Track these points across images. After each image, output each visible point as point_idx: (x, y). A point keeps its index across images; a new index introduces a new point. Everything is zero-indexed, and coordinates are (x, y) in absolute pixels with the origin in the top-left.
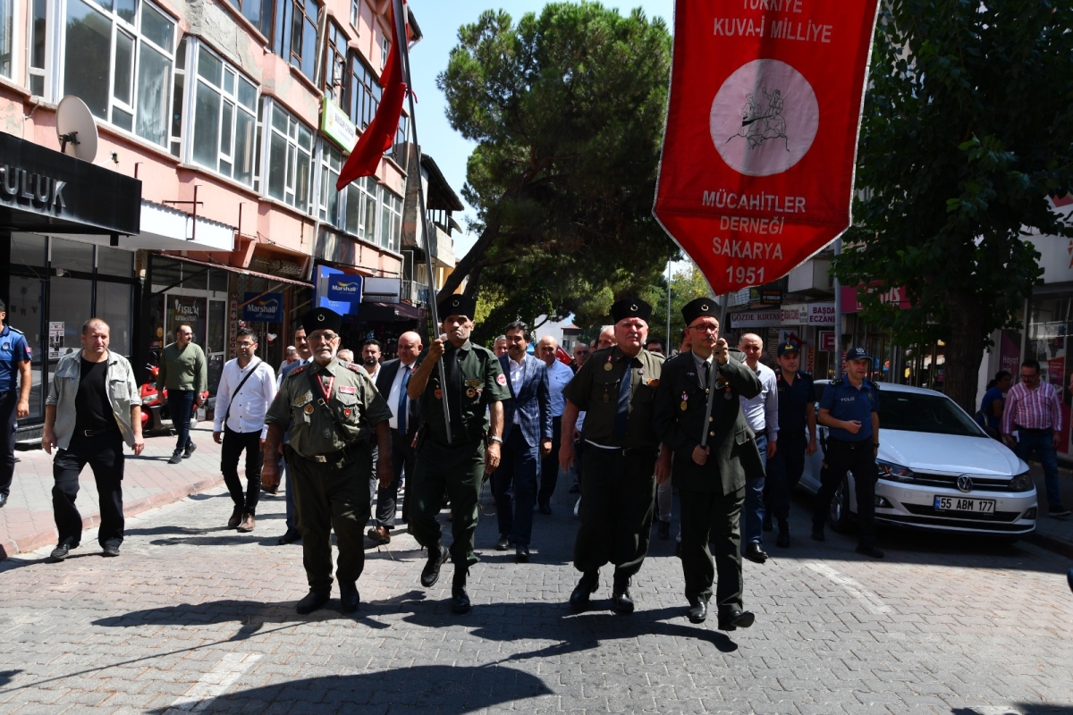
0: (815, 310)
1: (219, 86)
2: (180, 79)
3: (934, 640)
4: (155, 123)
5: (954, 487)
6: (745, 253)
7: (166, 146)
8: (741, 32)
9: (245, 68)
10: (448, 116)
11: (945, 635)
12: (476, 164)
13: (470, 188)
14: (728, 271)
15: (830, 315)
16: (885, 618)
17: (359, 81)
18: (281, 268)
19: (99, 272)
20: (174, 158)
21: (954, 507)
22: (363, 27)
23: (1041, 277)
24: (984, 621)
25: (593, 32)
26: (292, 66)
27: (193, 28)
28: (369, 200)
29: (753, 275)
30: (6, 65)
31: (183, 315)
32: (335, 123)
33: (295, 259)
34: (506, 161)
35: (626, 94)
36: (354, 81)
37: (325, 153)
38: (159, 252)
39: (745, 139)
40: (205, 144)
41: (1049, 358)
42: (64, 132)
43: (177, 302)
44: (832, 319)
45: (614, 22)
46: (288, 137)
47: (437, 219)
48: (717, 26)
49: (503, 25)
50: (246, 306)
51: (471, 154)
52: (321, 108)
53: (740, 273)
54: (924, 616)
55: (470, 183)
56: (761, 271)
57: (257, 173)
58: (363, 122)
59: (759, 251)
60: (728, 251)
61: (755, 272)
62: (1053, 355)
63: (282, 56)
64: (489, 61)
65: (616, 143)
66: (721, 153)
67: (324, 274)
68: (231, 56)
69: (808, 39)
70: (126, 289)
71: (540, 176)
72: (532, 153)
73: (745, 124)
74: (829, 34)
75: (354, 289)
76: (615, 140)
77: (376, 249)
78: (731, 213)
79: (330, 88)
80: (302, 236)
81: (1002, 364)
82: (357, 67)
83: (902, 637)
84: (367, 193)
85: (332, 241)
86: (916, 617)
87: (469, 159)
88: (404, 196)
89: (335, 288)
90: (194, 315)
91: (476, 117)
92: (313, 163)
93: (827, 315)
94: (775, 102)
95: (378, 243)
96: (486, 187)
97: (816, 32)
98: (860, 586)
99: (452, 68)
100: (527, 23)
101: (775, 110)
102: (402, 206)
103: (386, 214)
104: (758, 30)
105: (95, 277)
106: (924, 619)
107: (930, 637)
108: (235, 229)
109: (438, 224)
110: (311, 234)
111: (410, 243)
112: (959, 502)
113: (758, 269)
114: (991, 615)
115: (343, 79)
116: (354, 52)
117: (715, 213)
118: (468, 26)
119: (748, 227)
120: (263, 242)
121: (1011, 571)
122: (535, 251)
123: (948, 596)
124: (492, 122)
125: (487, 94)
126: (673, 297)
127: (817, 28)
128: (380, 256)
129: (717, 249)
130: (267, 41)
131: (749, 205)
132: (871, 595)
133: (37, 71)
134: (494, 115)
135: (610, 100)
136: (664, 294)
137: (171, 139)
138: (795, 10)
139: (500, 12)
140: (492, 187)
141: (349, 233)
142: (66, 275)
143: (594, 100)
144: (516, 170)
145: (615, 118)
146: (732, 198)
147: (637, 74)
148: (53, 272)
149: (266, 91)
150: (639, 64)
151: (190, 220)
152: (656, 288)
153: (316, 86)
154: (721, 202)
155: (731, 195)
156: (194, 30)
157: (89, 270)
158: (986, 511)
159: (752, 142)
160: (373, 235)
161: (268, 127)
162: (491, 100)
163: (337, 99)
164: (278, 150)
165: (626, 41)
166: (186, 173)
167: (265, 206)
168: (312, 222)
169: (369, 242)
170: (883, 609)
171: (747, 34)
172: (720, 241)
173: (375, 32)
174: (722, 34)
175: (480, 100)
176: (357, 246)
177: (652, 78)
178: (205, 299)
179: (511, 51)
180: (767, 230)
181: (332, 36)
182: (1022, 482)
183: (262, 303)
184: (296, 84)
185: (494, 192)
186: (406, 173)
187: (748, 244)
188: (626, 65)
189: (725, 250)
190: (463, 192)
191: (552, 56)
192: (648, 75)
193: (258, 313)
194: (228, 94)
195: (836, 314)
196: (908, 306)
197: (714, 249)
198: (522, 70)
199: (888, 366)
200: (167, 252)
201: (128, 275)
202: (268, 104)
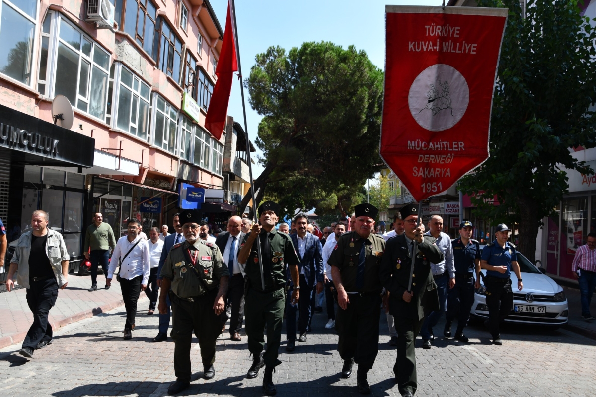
0: (448, 206)
1: (131, 87)
2: (111, 84)
3: (515, 376)
4: (98, 108)
5: (524, 299)
6: (431, 174)
7: (103, 119)
8: (425, 50)
9: (144, 78)
10: (250, 102)
11: (521, 374)
12: (263, 127)
13: (260, 139)
14: (422, 186)
15: (456, 209)
16: (490, 366)
17: (202, 83)
18: (160, 183)
19: (67, 186)
20: (108, 125)
21: (524, 310)
22: (204, 54)
23: (567, 189)
24: (541, 367)
25: (328, 58)
26: (168, 76)
27: (119, 57)
28: (206, 147)
29: (436, 187)
30: (28, 79)
31: (109, 209)
32: (189, 105)
33: (167, 179)
34: (281, 126)
35: (345, 91)
36: (199, 83)
37: (184, 122)
38: (98, 175)
39: (431, 111)
40: (123, 119)
41: (574, 231)
42: (56, 113)
43: (106, 202)
44: (458, 211)
45: (340, 52)
46: (165, 114)
47: (241, 157)
48: (411, 46)
49: (280, 54)
50: (142, 204)
51: (260, 122)
52: (182, 97)
53: (429, 186)
54: (510, 364)
55: (260, 137)
56: (440, 184)
57: (149, 133)
58: (204, 105)
59: (438, 173)
60: (422, 174)
61: (436, 185)
62: (576, 230)
63: (163, 71)
64: (272, 73)
65: (341, 117)
66: (416, 119)
67: (184, 187)
68: (137, 72)
69: (463, 52)
70: (80, 195)
71: (300, 134)
72: (295, 122)
73: (430, 101)
74: (475, 49)
75: (200, 196)
76: (340, 116)
77: (209, 173)
78: (424, 153)
79: (187, 87)
80: (171, 167)
81: (549, 235)
82: (201, 76)
83: (499, 375)
84: (205, 143)
85: (187, 169)
86: (506, 366)
87: (260, 124)
88: (224, 144)
89: (190, 195)
90: (115, 209)
91: (265, 103)
92: (178, 127)
93: (455, 209)
94: (445, 88)
95: (210, 169)
96: (268, 139)
97: (468, 48)
98: (477, 351)
99: (252, 76)
100: (293, 53)
101: (445, 93)
102: (223, 149)
103: (215, 153)
104: (435, 47)
105: (65, 189)
106: (510, 366)
107: (513, 375)
108: (139, 163)
109: (242, 159)
110: (176, 166)
111: (227, 170)
112: (527, 307)
113: (438, 183)
114: (545, 364)
115: (193, 82)
116: (199, 68)
117: (415, 153)
118: (261, 54)
119: (434, 161)
120: (151, 170)
121: (555, 343)
122: (296, 174)
123: (522, 355)
124: (274, 105)
125: (270, 90)
126: (370, 198)
127: (468, 46)
128: (212, 177)
129: (415, 174)
130: (156, 63)
131: (434, 148)
132: (482, 355)
133: (42, 82)
134: (274, 102)
135: (337, 94)
136: (364, 197)
137: (106, 115)
138: (455, 36)
139: (278, 47)
140: (272, 139)
141: (196, 164)
142: (51, 188)
143: (329, 94)
144: (286, 131)
145: (340, 104)
146: (425, 144)
147: (351, 80)
148: (44, 186)
149: (155, 89)
150: (352, 75)
151: (118, 159)
152: (361, 194)
153: (179, 86)
154: (418, 147)
155: (423, 143)
156: (119, 59)
157: (62, 185)
158: (541, 312)
159: (434, 111)
160: (208, 165)
161: (155, 108)
162: (273, 93)
163: (190, 93)
164: (160, 121)
165: (345, 63)
166: (113, 134)
167: (153, 151)
168: (177, 159)
169: (206, 169)
170: (489, 361)
171: (429, 50)
172: (417, 169)
173: (210, 57)
174: (414, 50)
175: (267, 93)
176: (200, 172)
177: (359, 82)
178: (121, 200)
179: (283, 67)
180: (444, 161)
181: (188, 60)
182: (560, 297)
183: (150, 203)
184: (170, 85)
185: (273, 142)
186: (225, 132)
187: (432, 169)
188: (346, 75)
189: (420, 174)
190: (256, 142)
191: (307, 70)
192: (357, 81)
193: (148, 208)
194: (135, 91)
195: (460, 208)
196: (498, 204)
197: (413, 174)
198: (290, 78)
199: (488, 236)
200: (101, 175)
201: (81, 187)
202: (155, 96)
